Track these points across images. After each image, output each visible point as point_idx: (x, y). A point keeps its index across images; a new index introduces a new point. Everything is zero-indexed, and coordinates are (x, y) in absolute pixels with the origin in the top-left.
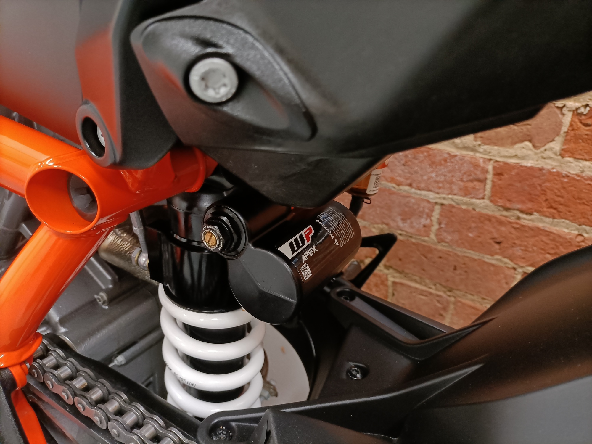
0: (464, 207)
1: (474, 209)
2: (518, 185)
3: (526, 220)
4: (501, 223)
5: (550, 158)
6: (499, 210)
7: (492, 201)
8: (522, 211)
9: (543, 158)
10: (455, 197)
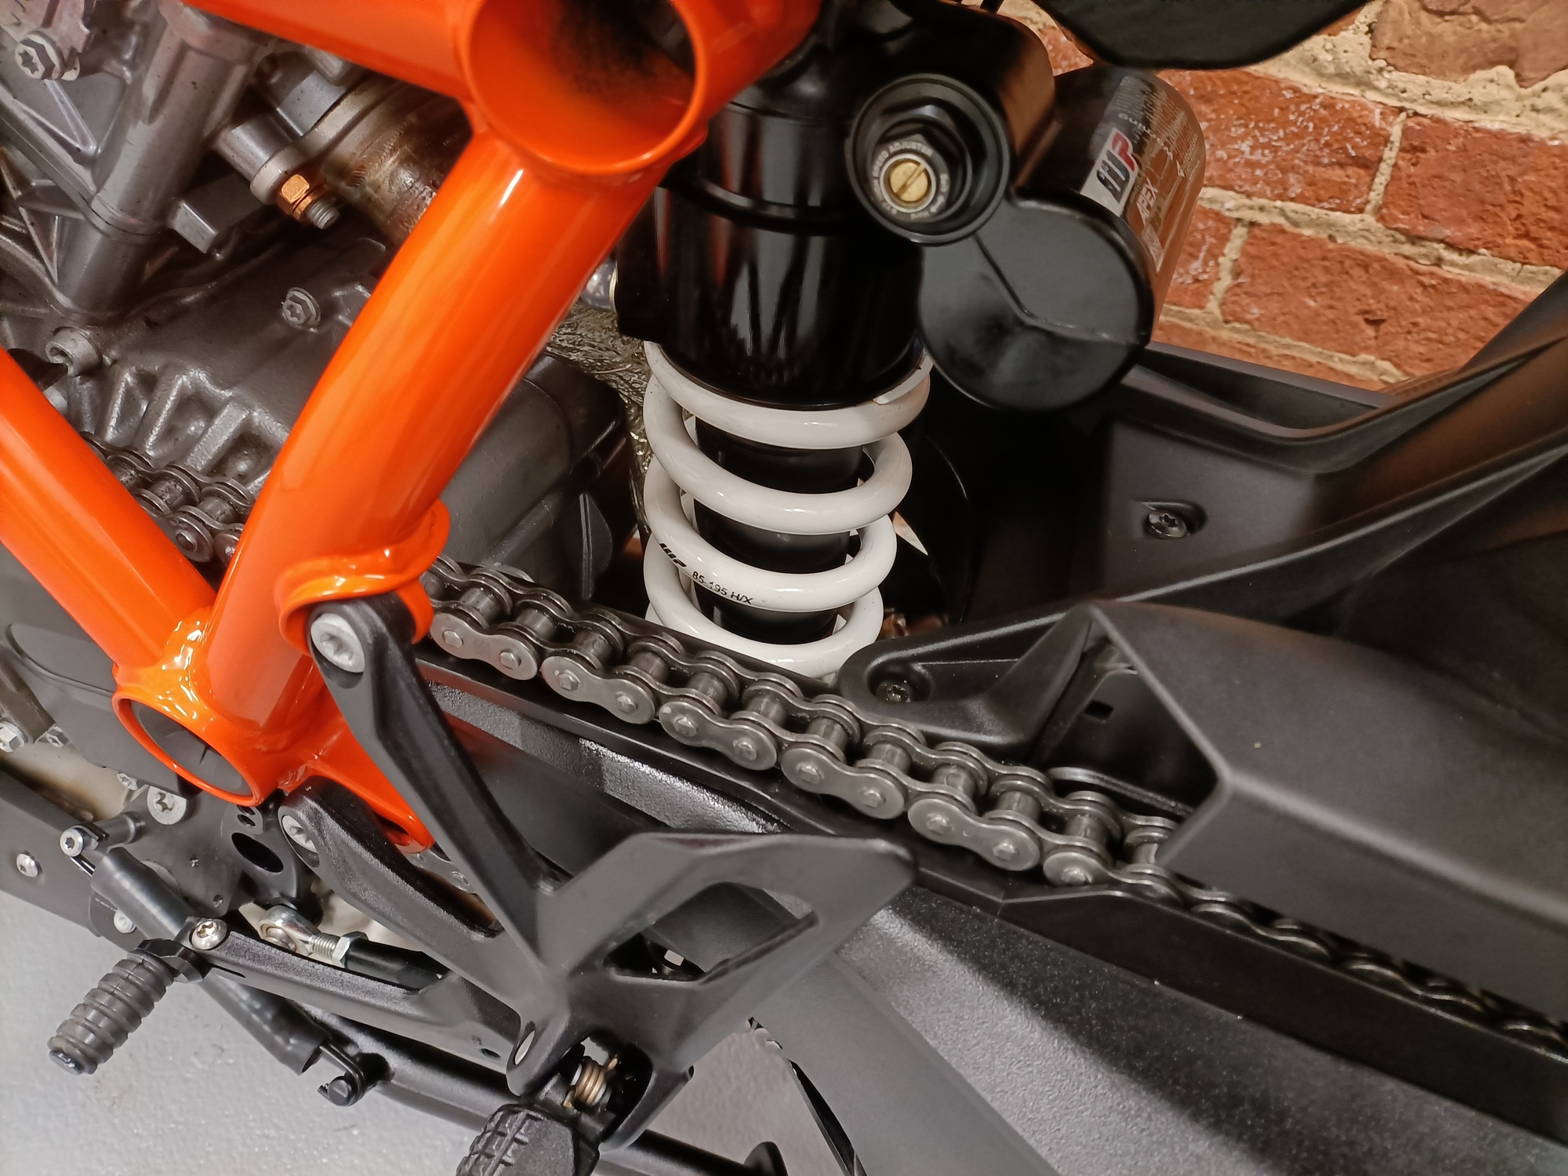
0: (1307, 232)
1: (1332, 238)
2: (1458, 177)
3: (1457, 268)
4: (1392, 273)
5: (1550, 110)
6: (1395, 241)
7: (1381, 219)
8: (1450, 246)
9: (1535, 109)
10: (1291, 206)
